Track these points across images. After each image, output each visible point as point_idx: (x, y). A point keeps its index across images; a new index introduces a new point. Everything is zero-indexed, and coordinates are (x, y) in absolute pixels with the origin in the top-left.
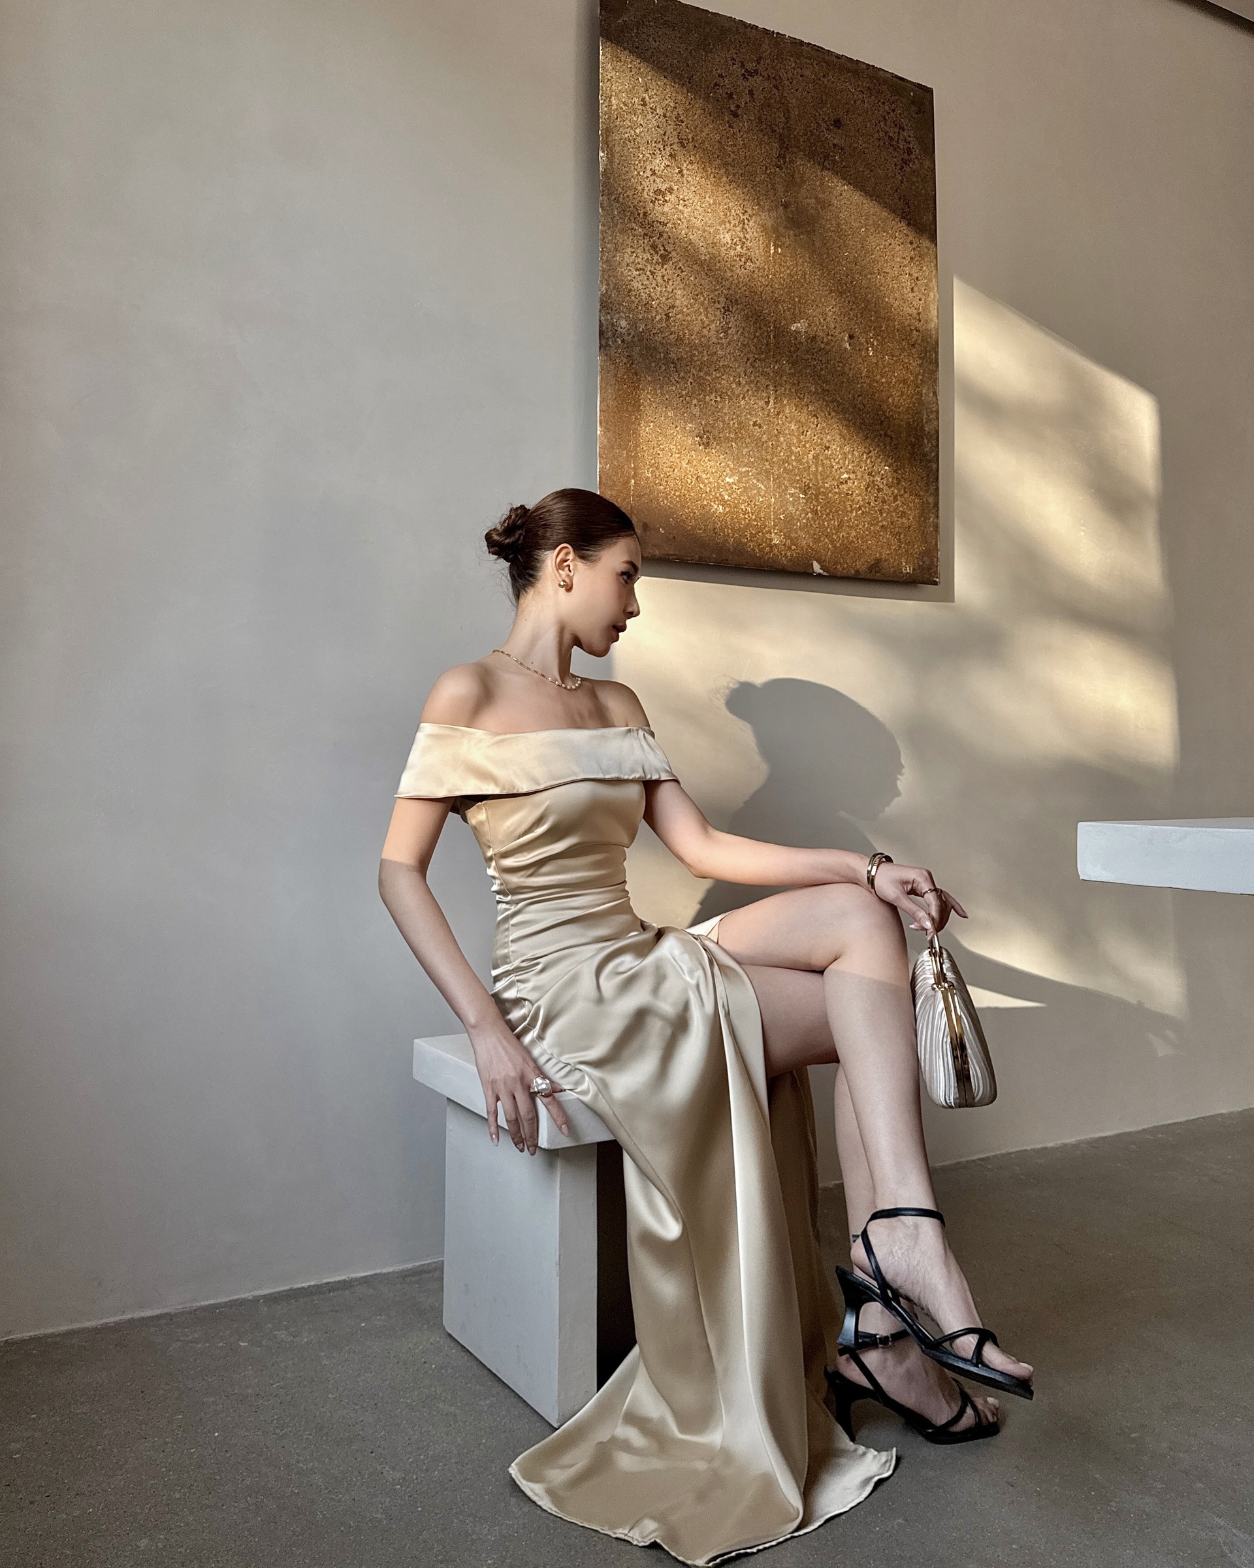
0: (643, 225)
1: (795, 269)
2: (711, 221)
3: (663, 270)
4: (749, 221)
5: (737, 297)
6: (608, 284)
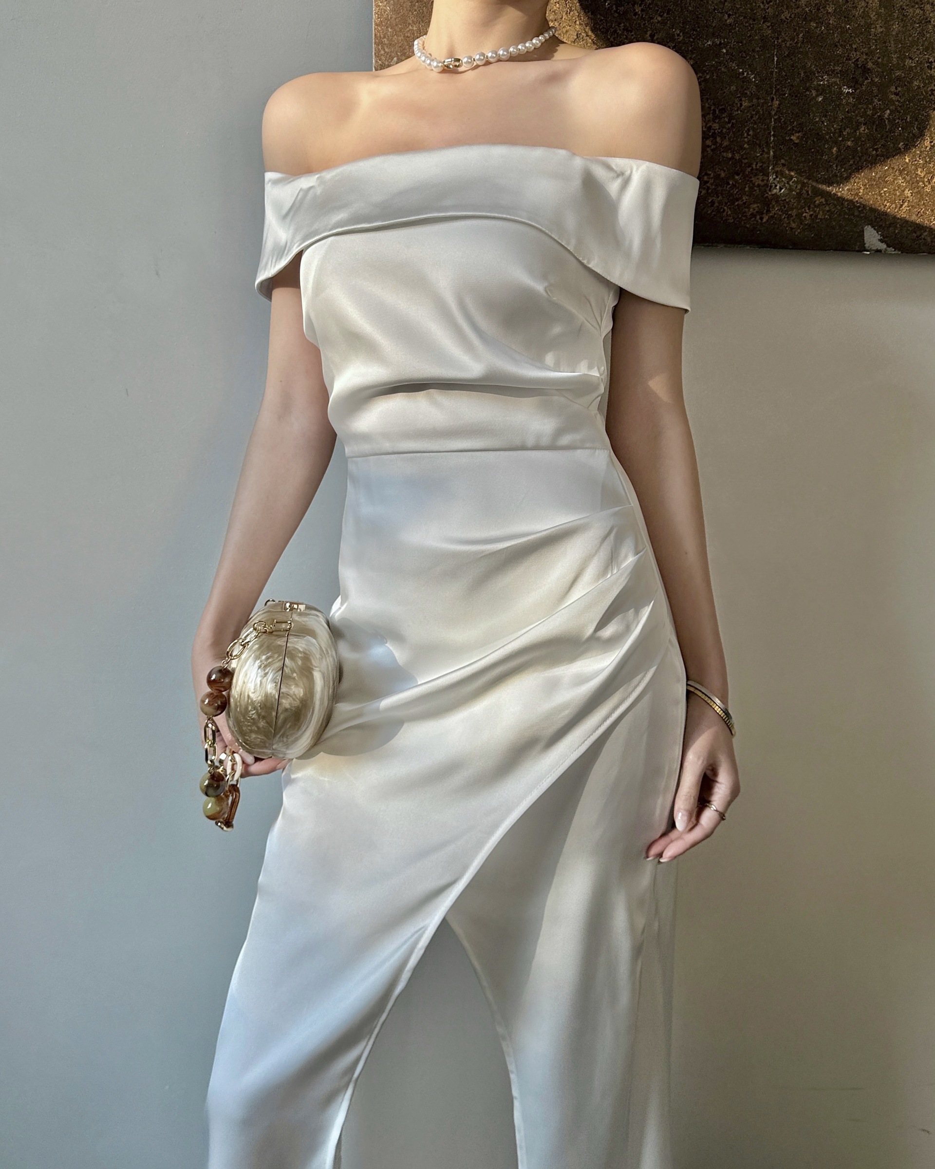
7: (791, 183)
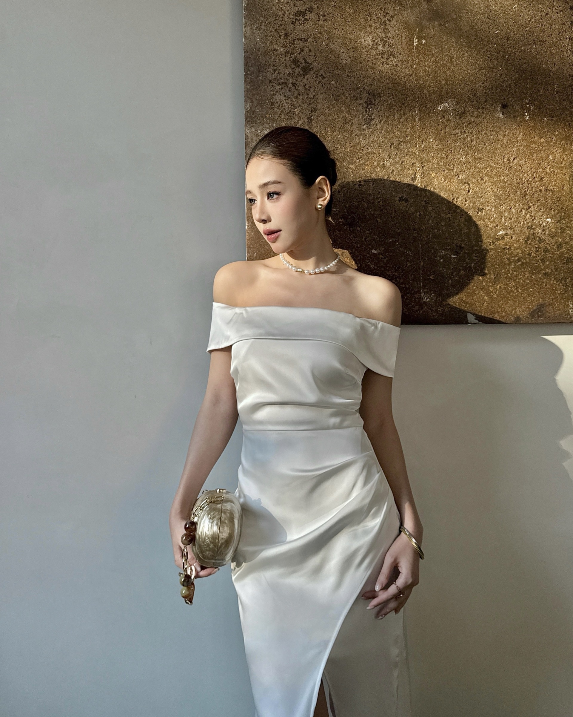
0: (284, 44)
1: (441, 55)
2: (351, 29)
3: (305, 80)
4: (390, 21)
5: (380, 91)
6: (252, 102)
7: (431, 296)
